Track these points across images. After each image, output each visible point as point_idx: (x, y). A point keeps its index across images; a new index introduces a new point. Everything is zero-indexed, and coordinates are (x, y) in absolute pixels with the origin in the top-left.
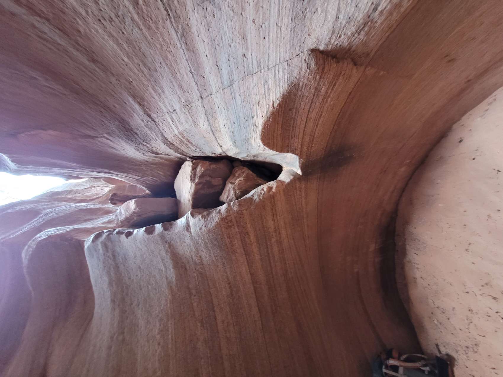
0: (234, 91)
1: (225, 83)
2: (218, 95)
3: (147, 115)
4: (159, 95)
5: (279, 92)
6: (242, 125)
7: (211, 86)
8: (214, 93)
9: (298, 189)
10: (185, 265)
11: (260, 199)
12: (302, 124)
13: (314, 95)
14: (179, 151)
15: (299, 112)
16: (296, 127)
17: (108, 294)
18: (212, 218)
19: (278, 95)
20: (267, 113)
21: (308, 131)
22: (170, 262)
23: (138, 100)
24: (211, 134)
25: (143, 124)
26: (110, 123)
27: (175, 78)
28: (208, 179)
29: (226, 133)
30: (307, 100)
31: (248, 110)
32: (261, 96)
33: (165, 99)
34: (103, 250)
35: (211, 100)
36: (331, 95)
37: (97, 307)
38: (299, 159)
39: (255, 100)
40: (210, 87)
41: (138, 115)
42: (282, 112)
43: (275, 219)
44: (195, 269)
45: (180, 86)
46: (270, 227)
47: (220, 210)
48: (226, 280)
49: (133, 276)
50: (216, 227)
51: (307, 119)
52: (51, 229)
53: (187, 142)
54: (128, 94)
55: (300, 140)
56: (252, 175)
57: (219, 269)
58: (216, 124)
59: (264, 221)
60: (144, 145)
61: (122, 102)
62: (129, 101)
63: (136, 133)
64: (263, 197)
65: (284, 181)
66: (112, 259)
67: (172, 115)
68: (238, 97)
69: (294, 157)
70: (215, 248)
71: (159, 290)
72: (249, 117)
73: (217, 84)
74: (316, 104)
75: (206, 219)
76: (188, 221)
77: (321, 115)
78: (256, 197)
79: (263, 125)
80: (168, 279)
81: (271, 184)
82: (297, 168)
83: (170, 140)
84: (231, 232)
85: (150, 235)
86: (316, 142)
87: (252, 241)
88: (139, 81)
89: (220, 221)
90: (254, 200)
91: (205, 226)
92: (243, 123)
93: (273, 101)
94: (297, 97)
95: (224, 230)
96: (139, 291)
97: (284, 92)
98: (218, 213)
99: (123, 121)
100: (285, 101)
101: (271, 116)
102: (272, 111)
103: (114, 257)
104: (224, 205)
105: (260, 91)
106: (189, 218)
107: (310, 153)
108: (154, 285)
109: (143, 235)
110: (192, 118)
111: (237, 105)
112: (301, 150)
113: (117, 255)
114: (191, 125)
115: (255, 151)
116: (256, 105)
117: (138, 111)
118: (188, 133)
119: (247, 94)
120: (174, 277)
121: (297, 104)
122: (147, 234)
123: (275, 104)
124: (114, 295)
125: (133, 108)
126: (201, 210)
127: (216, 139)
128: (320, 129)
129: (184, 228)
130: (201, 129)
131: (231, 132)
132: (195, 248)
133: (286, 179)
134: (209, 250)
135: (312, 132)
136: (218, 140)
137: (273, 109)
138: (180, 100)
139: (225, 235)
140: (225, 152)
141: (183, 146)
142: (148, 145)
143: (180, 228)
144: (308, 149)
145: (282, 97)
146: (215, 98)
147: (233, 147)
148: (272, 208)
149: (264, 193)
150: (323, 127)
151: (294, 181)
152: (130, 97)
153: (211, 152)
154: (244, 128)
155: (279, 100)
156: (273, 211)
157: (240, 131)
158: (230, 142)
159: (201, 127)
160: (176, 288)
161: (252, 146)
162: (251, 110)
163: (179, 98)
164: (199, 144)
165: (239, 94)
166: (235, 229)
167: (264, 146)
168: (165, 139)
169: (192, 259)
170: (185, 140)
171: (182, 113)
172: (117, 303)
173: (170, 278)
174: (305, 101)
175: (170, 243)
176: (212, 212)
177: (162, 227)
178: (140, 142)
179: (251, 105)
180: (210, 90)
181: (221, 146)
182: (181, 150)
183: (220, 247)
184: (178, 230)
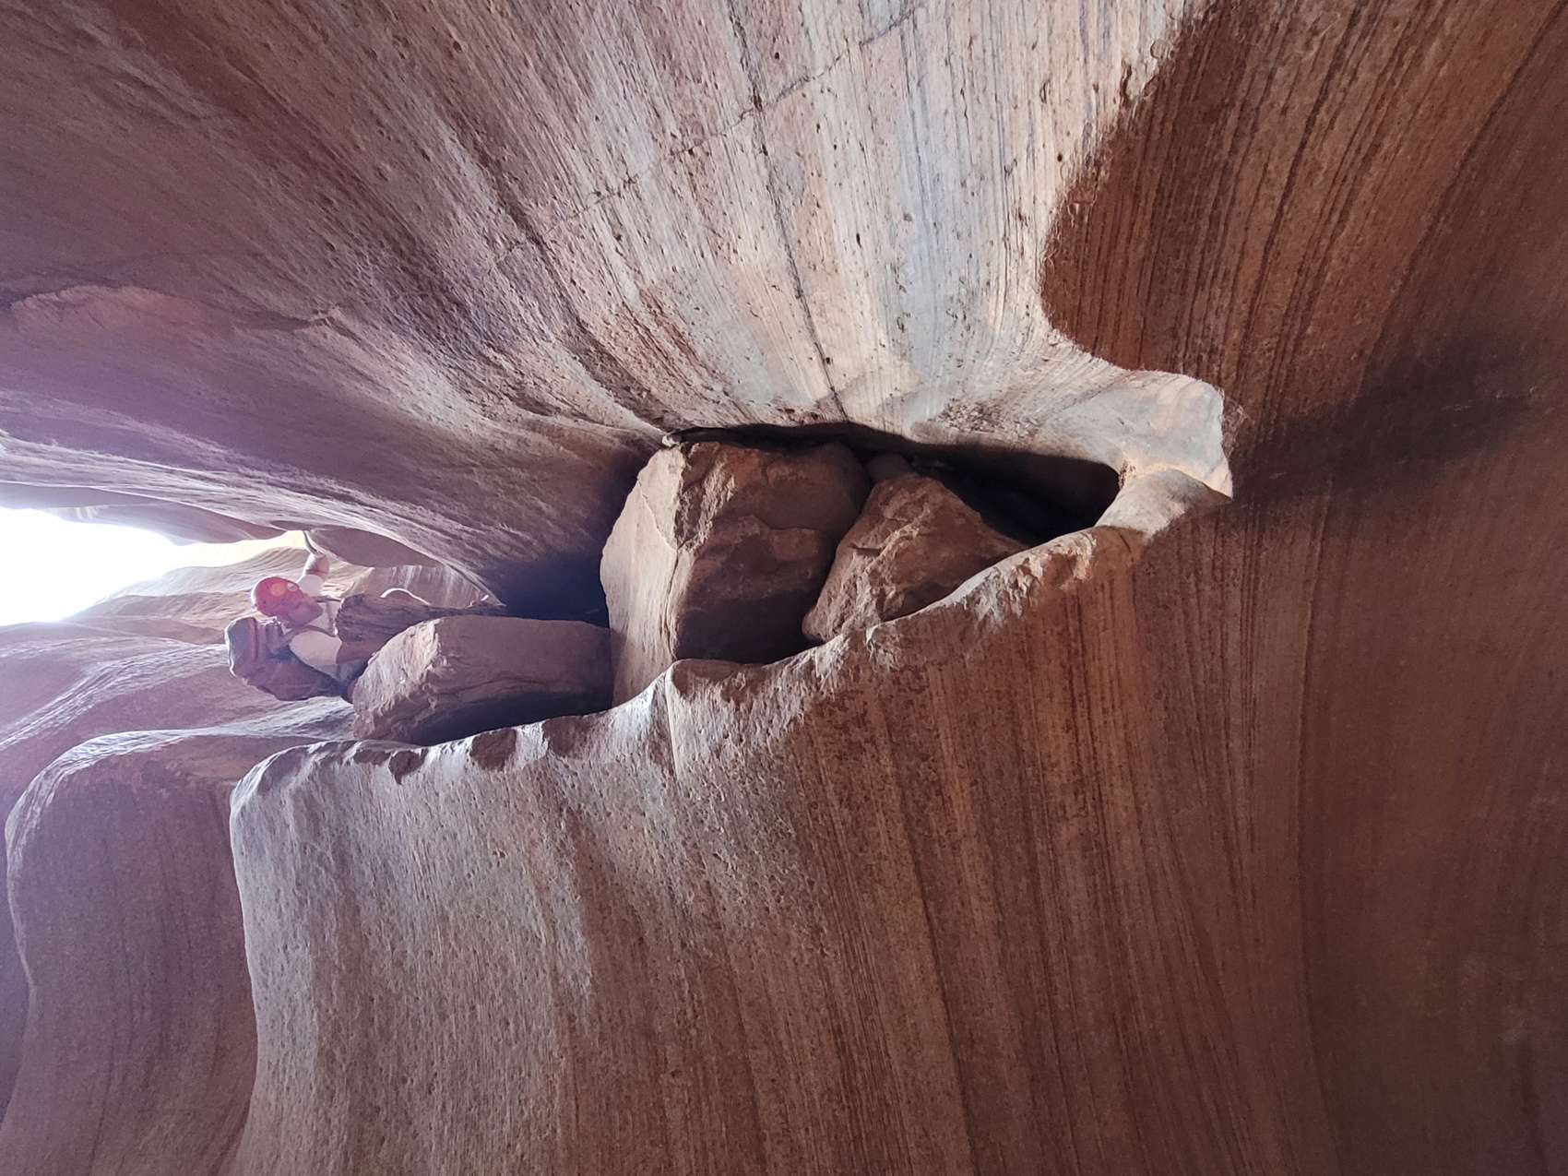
2: (838, 78)
3: (512, 214)
4: (566, 109)
6: (947, 225)
8: (819, 72)
9: (1206, 571)
10: (638, 928)
11: (1010, 615)
12: (1261, 203)
16: (1226, 225)
17: (309, 1023)
18: (775, 700)
21: (1293, 244)
22: (572, 899)
23: (479, 138)
24: (788, 289)
25: (489, 260)
26: (359, 254)
27: (644, 8)
28: (755, 530)
29: (861, 276)
31: (985, 137)
32: (1061, 47)
34: (300, 831)
35: (800, 109)
37: (262, 1074)
38: (1227, 410)
39: (1028, 72)
41: (472, 216)
42: (1169, 126)
43: (1081, 721)
44: (683, 945)
45: (664, 52)
46: (1052, 765)
47: (811, 665)
48: (824, 1011)
49: (416, 953)
50: (788, 743)
51: (1292, 174)
52: (111, 736)
53: (669, 347)
54: (438, 110)
55: (1239, 301)
56: (962, 515)
57: (794, 954)
58: (818, 233)
59: (1024, 729)
60: (486, 360)
61: (412, 150)
62: (438, 147)
63: (460, 304)
64: (1025, 605)
65: (1136, 526)
66: (334, 869)
67: (618, 207)
68: (938, 77)
69: (1201, 399)
70: (778, 848)
71: (517, 1025)
73: (837, 21)
74: (1354, 78)
75: (743, 707)
76: (663, 712)
77: (1375, 148)
78: (988, 605)
79: (1058, 208)
80: (561, 981)
81: (1064, 543)
82: (1206, 462)
83: (598, 333)
84: (859, 772)
85: (493, 769)
86: (1328, 312)
87: (956, 831)
88: (487, 39)
89: (810, 719)
90: (981, 617)
91: (737, 738)
92: (950, 207)
93: (1123, 62)
94: (1255, 36)
95: (828, 762)
96: (436, 1022)
97: (1191, 6)
98: (800, 682)
99: (410, 244)
100: (1191, 62)
101: (1107, 149)
102: (1115, 124)
103: (343, 861)
104: (832, 642)
105: (1059, 22)
106: (664, 696)
107: (1288, 376)
108: (501, 1001)
109: (466, 769)
110: (703, 212)
111: (930, 116)
112: (1242, 356)
113: (355, 854)
114: (698, 252)
115: (993, 374)
116: (1029, 103)
117: (473, 192)
118: (680, 297)
119: (984, 51)
120: (587, 974)
121: (1253, 80)
122: (479, 763)
123: (1137, 79)
124: (334, 1030)
125: (454, 179)
126: (723, 666)
127: (809, 316)
128: (1357, 231)
129: (644, 745)
130: (743, 269)
131: (888, 267)
132: (684, 843)
133: (1145, 519)
134: (749, 858)
135: (1311, 253)
136: (816, 325)
137: (1123, 111)
138: (655, 127)
139: (831, 786)
140: (839, 397)
141: (652, 365)
142: (506, 365)
143: (624, 744)
144: (1281, 349)
145: (1178, 34)
146: (821, 96)
147: (884, 362)
148: (1068, 666)
149: (1028, 584)
150: (1374, 224)
151: (1189, 527)
152: (445, 121)
153: (775, 401)
154: (958, 236)
155: (1161, 51)
156: (1071, 682)
157: (935, 254)
158: (876, 325)
159: (746, 255)
160: (592, 1027)
161: (990, 340)
162: (1003, 130)
163: (654, 116)
164: (724, 357)
165: (945, 55)
166: (878, 761)
167: (1054, 328)
168: (578, 328)
169: (672, 897)
170: (663, 331)
171: (662, 194)
172: (344, 1068)
173: (570, 977)
174: (1301, 58)
175: (574, 815)
176: (776, 673)
177: (544, 736)
178: (473, 347)
179: (1005, 104)
180: (799, 58)
181: (828, 360)
182: (641, 390)
183: (802, 848)
184: (613, 753)
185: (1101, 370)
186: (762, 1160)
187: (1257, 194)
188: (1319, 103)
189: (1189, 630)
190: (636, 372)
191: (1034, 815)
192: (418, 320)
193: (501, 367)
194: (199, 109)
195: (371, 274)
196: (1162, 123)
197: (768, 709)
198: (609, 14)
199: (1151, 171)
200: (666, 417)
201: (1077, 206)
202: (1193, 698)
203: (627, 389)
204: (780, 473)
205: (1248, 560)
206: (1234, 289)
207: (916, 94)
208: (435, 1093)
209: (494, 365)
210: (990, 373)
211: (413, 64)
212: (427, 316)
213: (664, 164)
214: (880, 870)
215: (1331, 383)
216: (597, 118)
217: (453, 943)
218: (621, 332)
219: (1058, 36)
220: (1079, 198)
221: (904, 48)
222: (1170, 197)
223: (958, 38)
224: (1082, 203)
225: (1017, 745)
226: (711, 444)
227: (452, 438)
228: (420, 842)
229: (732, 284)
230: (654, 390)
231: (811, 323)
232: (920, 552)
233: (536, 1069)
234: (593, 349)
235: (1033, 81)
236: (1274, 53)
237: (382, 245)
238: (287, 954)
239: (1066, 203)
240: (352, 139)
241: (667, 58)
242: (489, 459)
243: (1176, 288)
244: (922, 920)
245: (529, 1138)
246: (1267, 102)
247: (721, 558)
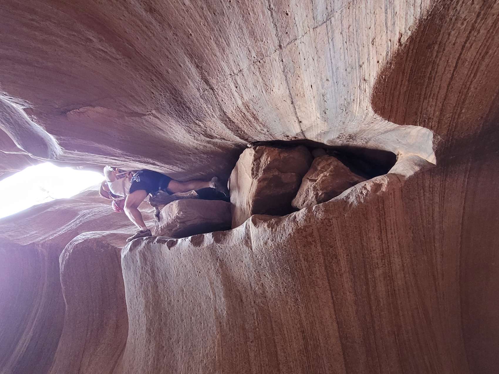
0: (332, 28)
1: (319, 18)
2: (306, 39)
3: (205, 81)
4: (222, 51)
5: (412, 17)
6: (341, 82)
7: (296, 26)
8: (300, 37)
9: (427, 189)
10: (241, 296)
11: (360, 202)
12: (446, 72)
13: (478, 16)
14: (240, 132)
15: (444, 50)
16: (434, 79)
17: (144, 320)
18: (284, 228)
19: (411, 22)
20: (387, 55)
21: (457, 84)
22: (221, 287)
23: (196, 60)
24: (289, 102)
25: (198, 95)
26: (161, 95)
28: (276, 173)
29: (312, 98)
30: (464, 26)
31: (353, 56)
33: (230, 55)
34: (141, 263)
35: (294, 48)
37: (130, 334)
38: (434, 137)
39: (368, 36)
40: (295, 27)
41: (194, 83)
42: (415, 51)
43: (384, 236)
44: (255, 302)
45: (252, 33)
46: (374, 250)
47: (295, 217)
48: (299, 325)
49: (174, 300)
50: (288, 241)
51: (457, 63)
52: (87, 233)
53: (251, 119)
54: (185, 53)
55: (438, 103)
56: (343, 168)
57: (289, 307)
58: (298, 85)
59: (364, 238)
60: (196, 124)
61: (177, 65)
62: (184, 63)
63: (189, 108)
64: (365, 199)
65: (402, 174)
66: (151, 275)
67: (237, 78)
69: (424, 134)
70: (285, 274)
71: (204, 324)
72: (354, 67)
73: (306, 22)
74: (479, 32)
75: (274, 230)
76: (249, 231)
77: (487, 53)
78: (352, 199)
79: (377, 77)
80: (217, 311)
81: (378, 179)
82: (427, 153)
83: (230, 115)
84: (311, 251)
85: (197, 247)
86: (470, 105)
87: (341, 270)
88: (200, 32)
89: (295, 234)
90: (350, 203)
91: (272, 239)
92: (342, 77)
93: (399, 33)
94: (444, 22)
95: (300, 248)
96: (180, 322)
97: (422, 15)
98: (292, 222)
99: (175, 91)
100: (422, 31)
101: (394, 59)
102: (397, 51)
103: (153, 272)
104: (302, 210)
105: (378, 21)
106: (249, 226)
107: (456, 126)
108: (199, 316)
109: (189, 246)
110: (263, 79)
111: (335, 49)
112: (439, 120)
113: (157, 270)
114: (261, 91)
115: (355, 126)
116: (368, 45)
117: (194, 75)
118: (255, 104)
119: (353, 30)
120: (225, 310)
121: (443, 35)
122: (193, 245)
123: (404, 37)
124: (150, 322)
125: (188, 72)
126: (268, 217)
127: (295, 109)
128: (480, 79)
129: (243, 241)
130: (275, 96)
131: (321, 95)
132: (255, 271)
133: (405, 172)
134: (275, 276)
135: (464, 87)
136: (297, 112)
137: (399, 47)
138: (249, 55)
139: (301, 255)
140: (304, 132)
141: (245, 124)
142: (202, 125)
143: (237, 240)
144: (453, 117)
145: (418, 24)
146: (300, 44)
147: (319, 122)
148: (379, 219)
149: (366, 192)
150: (486, 76)
151: (421, 174)
152: (187, 56)
153: (283, 134)
154: (344, 86)
155: (412, 29)
156: (380, 224)
157: (337, 91)
158: (317, 112)
159: (276, 92)
160: (226, 326)
161: (354, 117)
162: (359, 54)
163: (248, 52)
164: (268, 121)
165: (341, 31)
166: (316, 247)
167: (375, 113)
168: (224, 114)
169: (251, 287)
170: (249, 114)
171: (250, 74)
172: (154, 333)
173: (220, 310)
174: (460, 28)
175: (221, 261)
176: (284, 219)
177: (212, 237)
178: (193, 120)
179: (360, 46)
180: (294, 33)
181: (301, 122)
182: (242, 131)
183: (292, 274)
184: (233, 243)
185: (391, 125)
186: (279, 370)
187: (445, 69)
188: (466, 41)
189: (421, 207)
190: (240, 126)
191: (368, 266)
192: (177, 113)
193: (200, 126)
194: (119, 57)
195: (164, 100)
196: (412, 50)
197: (282, 231)
198: (236, 23)
199: (409, 65)
200: (249, 138)
201: (384, 76)
202: (422, 230)
203: (238, 131)
204: (285, 155)
205: (441, 185)
206: (437, 99)
207: (331, 44)
208: (180, 343)
209: (198, 125)
210: (353, 126)
211: (178, 41)
212: (180, 112)
213: (251, 65)
214: (317, 282)
215: (471, 127)
216: (231, 53)
217: (185, 298)
218: (236, 115)
219: (378, 25)
220: (384, 74)
221: (327, 30)
222: (415, 72)
223: (345, 26)
224: (385, 75)
225: (362, 243)
226: (262, 147)
227: (184, 146)
228: (176, 268)
229: (271, 100)
230: (246, 131)
231: (296, 111)
232: (330, 181)
233: (210, 338)
234: (228, 120)
235: (369, 39)
236: (451, 27)
237: (167, 92)
238: (137, 299)
239: (380, 76)
240: (160, 63)
241: (253, 35)
242: (195, 152)
243: (417, 99)
244: (330, 298)
245: (208, 359)
246: (448, 42)
247: (266, 182)
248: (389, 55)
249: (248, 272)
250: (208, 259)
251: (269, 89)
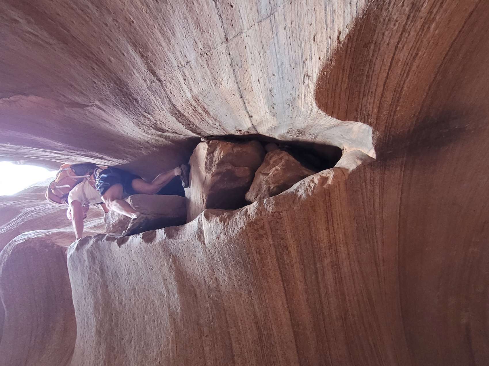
0: (275, 23)
1: (263, 12)
2: (251, 32)
3: (151, 72)
4: (168, 41)
5: (349, 15)
6: (286, 77)
7: (241, 19)
8: (246, 30)
9: (368, 181)
10: (195, 292)
11: (308, 195)
12: (382, 71)
13: (408, 18)
14: (191, 126)
15: (379, 49)
16: (372, 78)
17: (93, 322)
18: (236, 221)
19: (349, 20)
20: (327, 52)
21: (392, 83)
22: (174, 283)
23: (140, 49)
24: (238, 96)
25: (145, 86)
26: (104, 85)
27: (191, 10)
28: (230, 167)
29: (260, 93)
30: (396, 27)
32: (319, 25)
33: (176, 46)
34: (89, 262)
35: (240, 42)
36: (438, 17)
37: (78, 337)
38: (373, 133)
39: (309, 32)
40: (240, 21)
41: (139, 73)
42: (353, 49)
43: (330, 227)
44: (209, 297)
45: (198, 24)
46: (322, 241)
47: (247, 211)
48: (252, 317)
49: (126, 300)
50: (240, 235)
51: (391, 62)
52: (30, 232)
53: (202, 112)
54: (127, 41)
55: (376, 100)
57: (243, 299)
58: (246, 79)
59: (313, 230)
60: (145, 117)
61: (120, 53)
62: (128, 52)
63: (136, 100)
64: (312, 192)
65: (347, 168)
66: (100, 274)
67: (184, 70)
68: (282, 33)
69: (365, 129)
70: (238, 267)
71: (158, 322)
72: (298, 63)
73: (250, 15)
74: (409, 34)
75: (226, 224)
76: (201, 225)
77: (417, 54)
78: (301, 192)
79: (319, 73)
80: (171, 308)
81: (325, 173)
82: (368, 148)
83: (180, 109)
84: (262, 244)
85: (149, 243)
86: (404, 103)
87: (292, 261)
88: (142, 20)
89: (247, 228)
90: (299, 196)
91: (224, 233)
92: (287, 73)
93: (338, 30)
94: (379, 22)
95: (253, 241)
96: (132, 321)
97: (358, 13)
98: (243, 216)
99: (120, 82)
100: (359, 30)
101: (334, 56)
102: (336, 49)
103: (103, 271)
104: (253, 204)
105: (318, 18)
106: (202, 220)
107: (392, 122)
108: (152, 314)
109: (140, 243)
110: (211, 72)
111: (280, 45)
112: (377, 116)
113: (106, 269)
114: (210, 84)
115: (302, 121)
116: (310, 42)
117: (139, 66)
118: (205, 97)
119: (296, 26)
120: (179, 306)
121: (378, 35)
122: (145, 241)
123: (342, 35)
124: (101, 324)
125: (133, 62)
126: (219, 211)
127: (245, 104)
128: (412, 79)
129: (196, 235)
130: (224, 90)
131: (268, 90)
132: (208, 266)
133: (349, 165)
134: (229, 270)
135: (398, 86)
136: (247, 106)
137: (339, 45)
138: (195, 46)
139: (253, 248)
140: (255, 127)
141: (196, 118)
142: (151, 118)
143: (189, 235)
144: (390, 114)
145: (354, 22)
146: (246, 38)
147: (268, 117)
148: (326, 210)
149: (313, 186)
150: (417, 77)
151: (363, 168)
152: (130, 45)
153: (235, 128)
154: (289, 81)
155: (349, 27)
156: (327, 216)
157: (282, 86)
158: (265, 107)
159: (224, 85)
160: (181, 322)
161: (300, 112)
162: (302, 50)
163: (195, 43)
164: (219, 115)
165: (284, 26)
166: (268, 240)
167: (319, 109)
168: (173, 107)
169: (205, 282)
170: (200, 108)
171: (198, 67)
172: (104, 335)
173: (174, 307)
174: (393, 28)
175: (175, 257)
176: (236, 213)
177: (165, 233)
178: (141, 113)
179: (303, 42)
180: (239, 27)
181: (251, 116)
182: (193, 125)
183: (245, 267)
184: (186, 238)
185: (334, 121)
186: (234, 362)
187: (381, 69)
188: (399, 42)
189: (363, 198)
190: (192, 120)
191: (317, 256)
192: (123, 105)
193: (149, 118)
194: (51, 41)
195: (108, 91)
196: (351, 48)
197: (234, 224)
198: (180, 13)
199: (348, 62)
200: (202, 133)
201: (325, 73)
202: (365, 220)
203: (189, 125)
204: (238, 150)
205: (381, 178)
206: (374, 97)
207: (275, 38)
208: (132, 343)
209: (147, 118)
210: (301, 121)
211: (119, 27)
212: (126, 103)
214: (269, 273)
215: (405, 124)
216: (177, 44)
217: (137, 297)
218: (187, 108)
219: (318, 22)
220: (326, 71)
221: (271, 24)
222: (354, 70)
223: (288, 21)
224: (327, 72)
225: (311, 234)
226: (216, 141)
227: (135, 140)
228: (126, 266)
229: (221, 94)
230: (198, 125)
231: (245, 106)
232: (281, 174)
233: (164, 335)
234: (178, 113)
235: (311, 35)
236: (385, 27)
237: (111, 82)
238: (86, 301)
239: (322, 72)
240: (101, 50)
241: (199, 26)
242: (147, 145)
243: (357, 96)
244: (282, 288)
245: (161, 356)
246: (382, 42)
247: (219, 177)
248: (329, 52)
249: (201, 267)
250: (161, 255)
251: (218, 83)
